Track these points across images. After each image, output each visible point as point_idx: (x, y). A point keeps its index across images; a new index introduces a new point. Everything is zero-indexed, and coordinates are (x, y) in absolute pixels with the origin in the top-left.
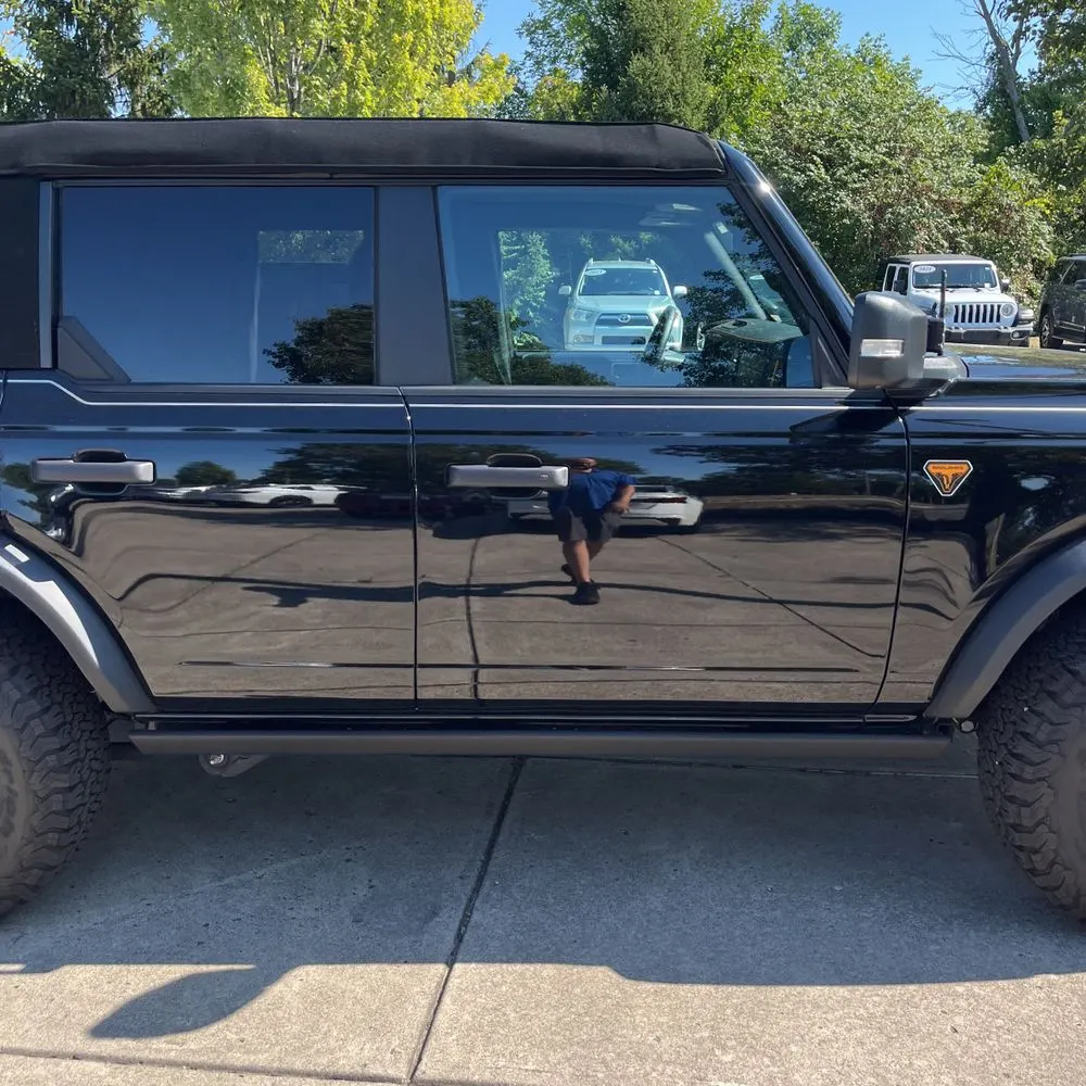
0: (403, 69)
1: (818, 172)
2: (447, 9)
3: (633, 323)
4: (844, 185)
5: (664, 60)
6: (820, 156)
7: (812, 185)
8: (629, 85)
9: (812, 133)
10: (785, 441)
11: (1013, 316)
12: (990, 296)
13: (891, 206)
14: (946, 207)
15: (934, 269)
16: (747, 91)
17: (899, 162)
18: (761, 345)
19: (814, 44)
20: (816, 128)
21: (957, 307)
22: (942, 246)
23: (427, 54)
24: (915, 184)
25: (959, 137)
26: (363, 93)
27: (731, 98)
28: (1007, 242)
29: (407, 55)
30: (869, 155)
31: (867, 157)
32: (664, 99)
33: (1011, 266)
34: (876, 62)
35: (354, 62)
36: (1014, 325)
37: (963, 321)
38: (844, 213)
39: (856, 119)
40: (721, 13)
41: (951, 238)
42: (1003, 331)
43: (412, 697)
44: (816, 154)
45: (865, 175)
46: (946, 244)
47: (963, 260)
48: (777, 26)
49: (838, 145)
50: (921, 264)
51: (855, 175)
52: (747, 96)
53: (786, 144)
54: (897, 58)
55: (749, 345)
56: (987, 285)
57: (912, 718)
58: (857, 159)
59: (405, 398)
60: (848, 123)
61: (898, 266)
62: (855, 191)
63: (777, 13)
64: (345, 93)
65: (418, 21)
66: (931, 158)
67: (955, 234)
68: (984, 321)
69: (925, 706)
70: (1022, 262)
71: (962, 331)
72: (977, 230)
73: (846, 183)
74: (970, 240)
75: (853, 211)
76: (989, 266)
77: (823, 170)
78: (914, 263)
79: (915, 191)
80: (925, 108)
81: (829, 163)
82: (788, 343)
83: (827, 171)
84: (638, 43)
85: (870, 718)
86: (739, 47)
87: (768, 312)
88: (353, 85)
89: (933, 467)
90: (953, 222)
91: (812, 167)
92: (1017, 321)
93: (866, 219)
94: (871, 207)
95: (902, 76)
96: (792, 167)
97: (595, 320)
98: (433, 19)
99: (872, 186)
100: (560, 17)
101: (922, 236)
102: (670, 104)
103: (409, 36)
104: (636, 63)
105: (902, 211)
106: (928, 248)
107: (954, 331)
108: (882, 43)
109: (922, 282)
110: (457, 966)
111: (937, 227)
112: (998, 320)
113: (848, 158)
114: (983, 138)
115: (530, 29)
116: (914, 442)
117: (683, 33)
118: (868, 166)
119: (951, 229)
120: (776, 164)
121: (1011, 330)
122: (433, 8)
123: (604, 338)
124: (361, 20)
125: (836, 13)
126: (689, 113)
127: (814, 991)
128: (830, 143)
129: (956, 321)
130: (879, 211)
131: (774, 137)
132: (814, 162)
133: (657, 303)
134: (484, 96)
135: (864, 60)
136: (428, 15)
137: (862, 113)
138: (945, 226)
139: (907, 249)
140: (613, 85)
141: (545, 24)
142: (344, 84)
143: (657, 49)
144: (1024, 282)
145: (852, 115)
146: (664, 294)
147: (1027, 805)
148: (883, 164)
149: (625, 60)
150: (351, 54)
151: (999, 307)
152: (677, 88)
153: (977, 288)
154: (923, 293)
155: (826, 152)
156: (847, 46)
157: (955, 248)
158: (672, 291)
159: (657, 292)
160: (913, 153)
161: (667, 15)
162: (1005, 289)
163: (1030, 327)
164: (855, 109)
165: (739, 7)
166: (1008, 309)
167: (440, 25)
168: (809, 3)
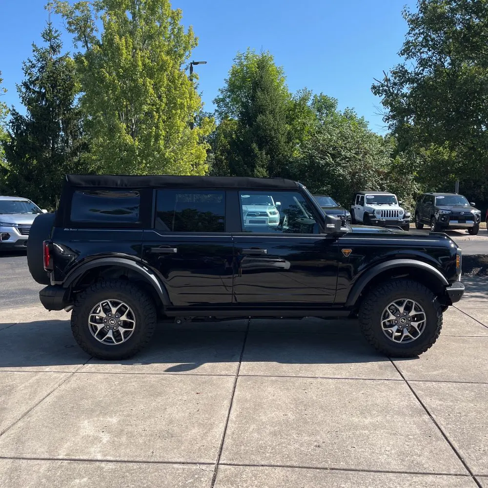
0: (176, 122)
1: (329, 159)
2: (192, 102)
3: (260, 215)
4: (339, 165)
5: (270, 117)
6: (330, 154)
7: (327, 164)
8: (257, 125)
9: (327, 145)
10: (313, 245)
11: (403, 215)
12: (395, 207)
13: (357, 173)
14: (379, 173)
15: (374, 197)
16: (302, 128)
17: (360, 157)
18: (308, 225)
19: (327, 110)
20: (329, 143)
21: (382, 211)
22: (378, 188)
23: (184, 117)
24: (366, 165)
25: (382, 148)
26: (161, 131)
27: (296, 131)
28: (402, 187)
29: (178, 118)
30: (349, 154)
31: (348, 155)
32: (270, 131)
33: (405, 196)
34: (351, 118)
35: (158, 120)
36: (403, 218)
37: (385, 216)
38: (340, 175)
39: (344, 141)
40: (292, 99)
41: (381, 185)
42: (399, 220)
43: (231, 301)
44: (328, 153)
45: (347, 161)
46: (379, 187)
47: (386, 194)
48: (313, 103)
49: (337, 150)
50: (369, 195)
51: (344, 161)
52: (302, 130)
53: (317, 149)
54: (359, 117)
55: (305, 225)
56: (394, 203)
57: (342, 306)
58: (344, 155)
59: (232, 235)
60: (340, 142)
61: (361, 196)
62: (344, 167)
63: (313, 98)
64: (154, 131)
65: (182, 106)
66: (372, 155)
67: (382, 184)
68: (392, 216)
69: (345, 303)
70: (408, 194)
71: (384, 220)
72: (390, 182)
73: (340, 164)
74: (388, 186)
75: (343, 174)
76: (394, 196)
77: (331, 159)
78: (366, 195)
79: (367, 168)
80: (369, 137)
81: (334, 156)
82: (314, 224)
83: (333, 159)
84: (261, 110)
85: (333, 306)
86: (299, 112)
87: (309, 216)
88: (157, 127)
89: (343, 250)
90: (382, 179)
91: (327, 157)
92: (405, 217)
93: (348, 177)
94: (350, 173)
95: (362, 124)
96: (320, 157)
97: (247, 214)
98: (187, 105)
99: (350, 165)
100: (229, 97)
101: (370, 184)
102: (273, 133)
103: (179, 111)
104: (260, 118)
105: (362, 175)
106: (372, 189)
107: (381, 220)
108: (353, 111)
109: (370, 202)
110: (242, 362)
111: (375, 181)
112: (398, 216)
113: (341, 155)
114: (391, 149)
115: (217, 101)
116: (340, 245)
117: (278, 107)
118: (348, 158)
119: (381, 182)
120: (314, 156)
121: (402, 220)
122: (187, 101)
123: (250, 221)
124: (161, 105)
125: (336, 99)
126: (280, 136)
127: (322, 364)
128: (334, 149)
129: (382, 216)
130: (353, 175)
131: (313, 146)
132: (328, 156)
133: (270, 208)
134: (205, 132)
135: (347, 117)
136: (185, 104)
137: (346, 138)
138: (378, 181)
139: (364, 189)
140: (251, 125)
141: (223, 100)
142: (154, 128)
143: (267, 112)
144: (410, 201)
145: (342, 139)
146: (272, 205)
147: (367, 325)
148: (354, 157)
149: (256, 117)
150: (157, 117)
151: (398, 211)
152: (276, 127)
153: (390, 204)
154: (369, 206)
155: (333, 152)
156: (340, 111)
157: (383, 189)
158: (275, 203)
159: (269, 204)
160: (365, 154)
161: (271, 100)
162: (400, 205)
163: (409, 219)
164: (343, 137)
165: (298, 97)
166: (401, 212)
167: (189, 107)
168: (325, 95)
